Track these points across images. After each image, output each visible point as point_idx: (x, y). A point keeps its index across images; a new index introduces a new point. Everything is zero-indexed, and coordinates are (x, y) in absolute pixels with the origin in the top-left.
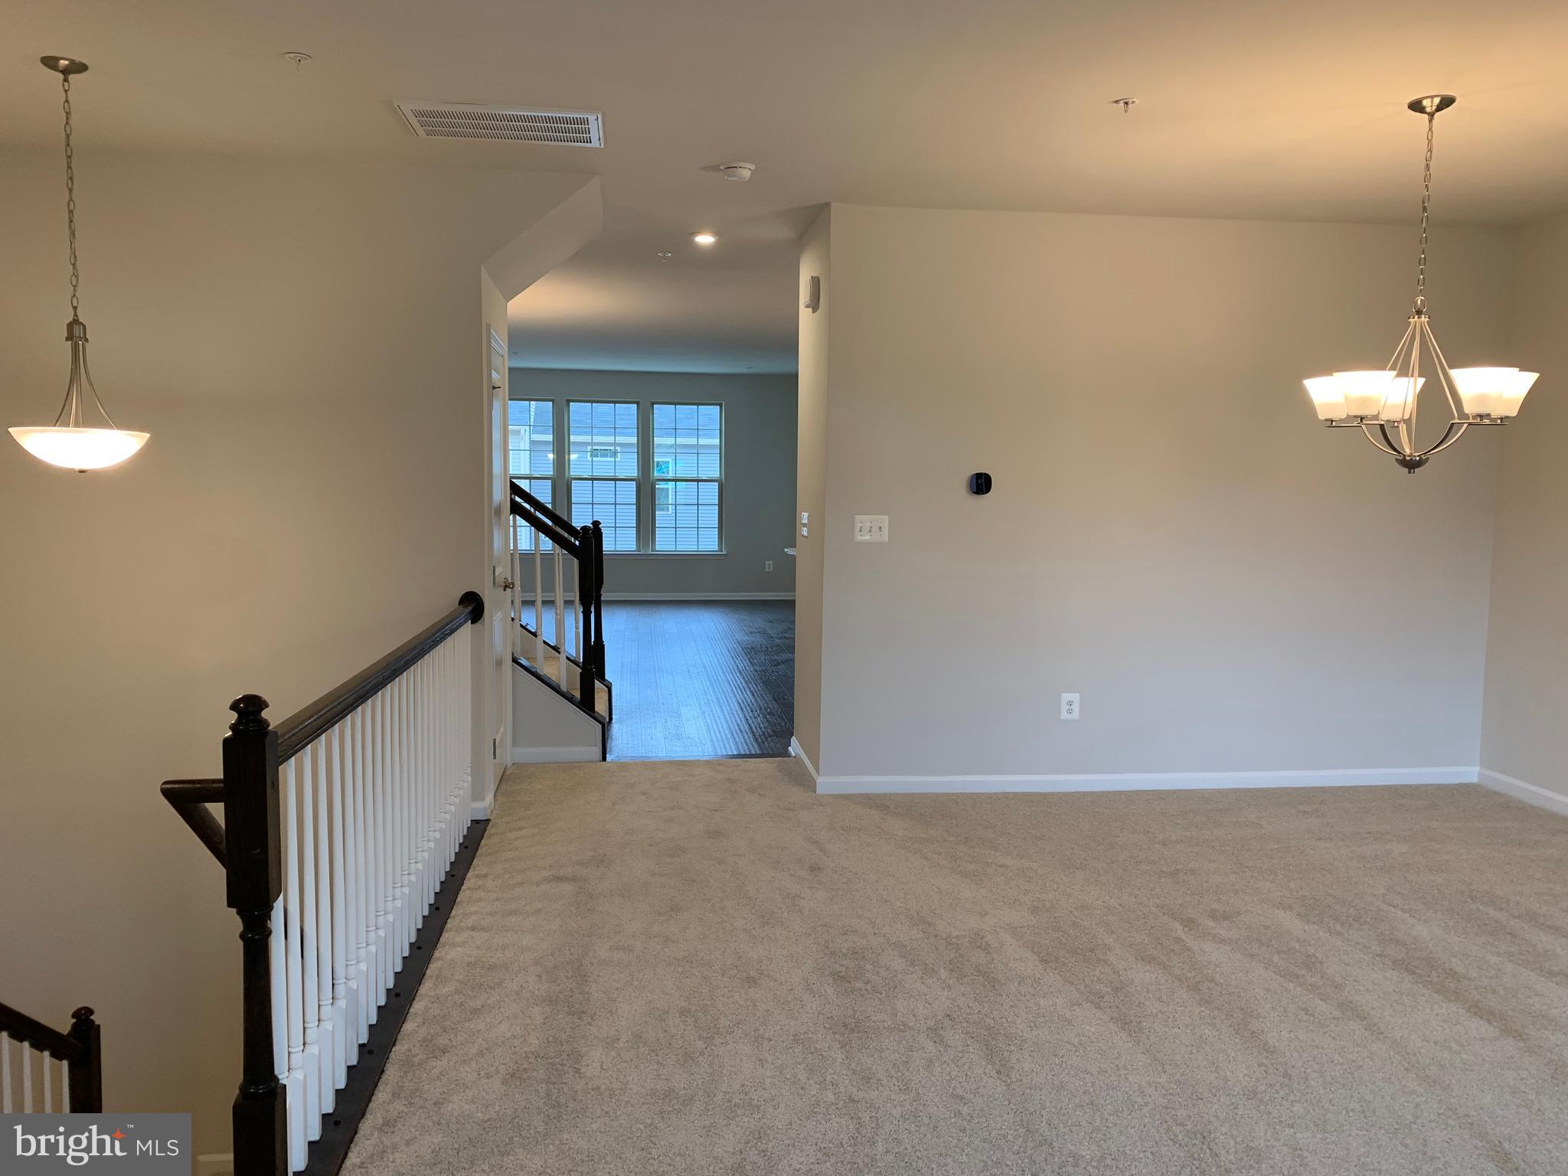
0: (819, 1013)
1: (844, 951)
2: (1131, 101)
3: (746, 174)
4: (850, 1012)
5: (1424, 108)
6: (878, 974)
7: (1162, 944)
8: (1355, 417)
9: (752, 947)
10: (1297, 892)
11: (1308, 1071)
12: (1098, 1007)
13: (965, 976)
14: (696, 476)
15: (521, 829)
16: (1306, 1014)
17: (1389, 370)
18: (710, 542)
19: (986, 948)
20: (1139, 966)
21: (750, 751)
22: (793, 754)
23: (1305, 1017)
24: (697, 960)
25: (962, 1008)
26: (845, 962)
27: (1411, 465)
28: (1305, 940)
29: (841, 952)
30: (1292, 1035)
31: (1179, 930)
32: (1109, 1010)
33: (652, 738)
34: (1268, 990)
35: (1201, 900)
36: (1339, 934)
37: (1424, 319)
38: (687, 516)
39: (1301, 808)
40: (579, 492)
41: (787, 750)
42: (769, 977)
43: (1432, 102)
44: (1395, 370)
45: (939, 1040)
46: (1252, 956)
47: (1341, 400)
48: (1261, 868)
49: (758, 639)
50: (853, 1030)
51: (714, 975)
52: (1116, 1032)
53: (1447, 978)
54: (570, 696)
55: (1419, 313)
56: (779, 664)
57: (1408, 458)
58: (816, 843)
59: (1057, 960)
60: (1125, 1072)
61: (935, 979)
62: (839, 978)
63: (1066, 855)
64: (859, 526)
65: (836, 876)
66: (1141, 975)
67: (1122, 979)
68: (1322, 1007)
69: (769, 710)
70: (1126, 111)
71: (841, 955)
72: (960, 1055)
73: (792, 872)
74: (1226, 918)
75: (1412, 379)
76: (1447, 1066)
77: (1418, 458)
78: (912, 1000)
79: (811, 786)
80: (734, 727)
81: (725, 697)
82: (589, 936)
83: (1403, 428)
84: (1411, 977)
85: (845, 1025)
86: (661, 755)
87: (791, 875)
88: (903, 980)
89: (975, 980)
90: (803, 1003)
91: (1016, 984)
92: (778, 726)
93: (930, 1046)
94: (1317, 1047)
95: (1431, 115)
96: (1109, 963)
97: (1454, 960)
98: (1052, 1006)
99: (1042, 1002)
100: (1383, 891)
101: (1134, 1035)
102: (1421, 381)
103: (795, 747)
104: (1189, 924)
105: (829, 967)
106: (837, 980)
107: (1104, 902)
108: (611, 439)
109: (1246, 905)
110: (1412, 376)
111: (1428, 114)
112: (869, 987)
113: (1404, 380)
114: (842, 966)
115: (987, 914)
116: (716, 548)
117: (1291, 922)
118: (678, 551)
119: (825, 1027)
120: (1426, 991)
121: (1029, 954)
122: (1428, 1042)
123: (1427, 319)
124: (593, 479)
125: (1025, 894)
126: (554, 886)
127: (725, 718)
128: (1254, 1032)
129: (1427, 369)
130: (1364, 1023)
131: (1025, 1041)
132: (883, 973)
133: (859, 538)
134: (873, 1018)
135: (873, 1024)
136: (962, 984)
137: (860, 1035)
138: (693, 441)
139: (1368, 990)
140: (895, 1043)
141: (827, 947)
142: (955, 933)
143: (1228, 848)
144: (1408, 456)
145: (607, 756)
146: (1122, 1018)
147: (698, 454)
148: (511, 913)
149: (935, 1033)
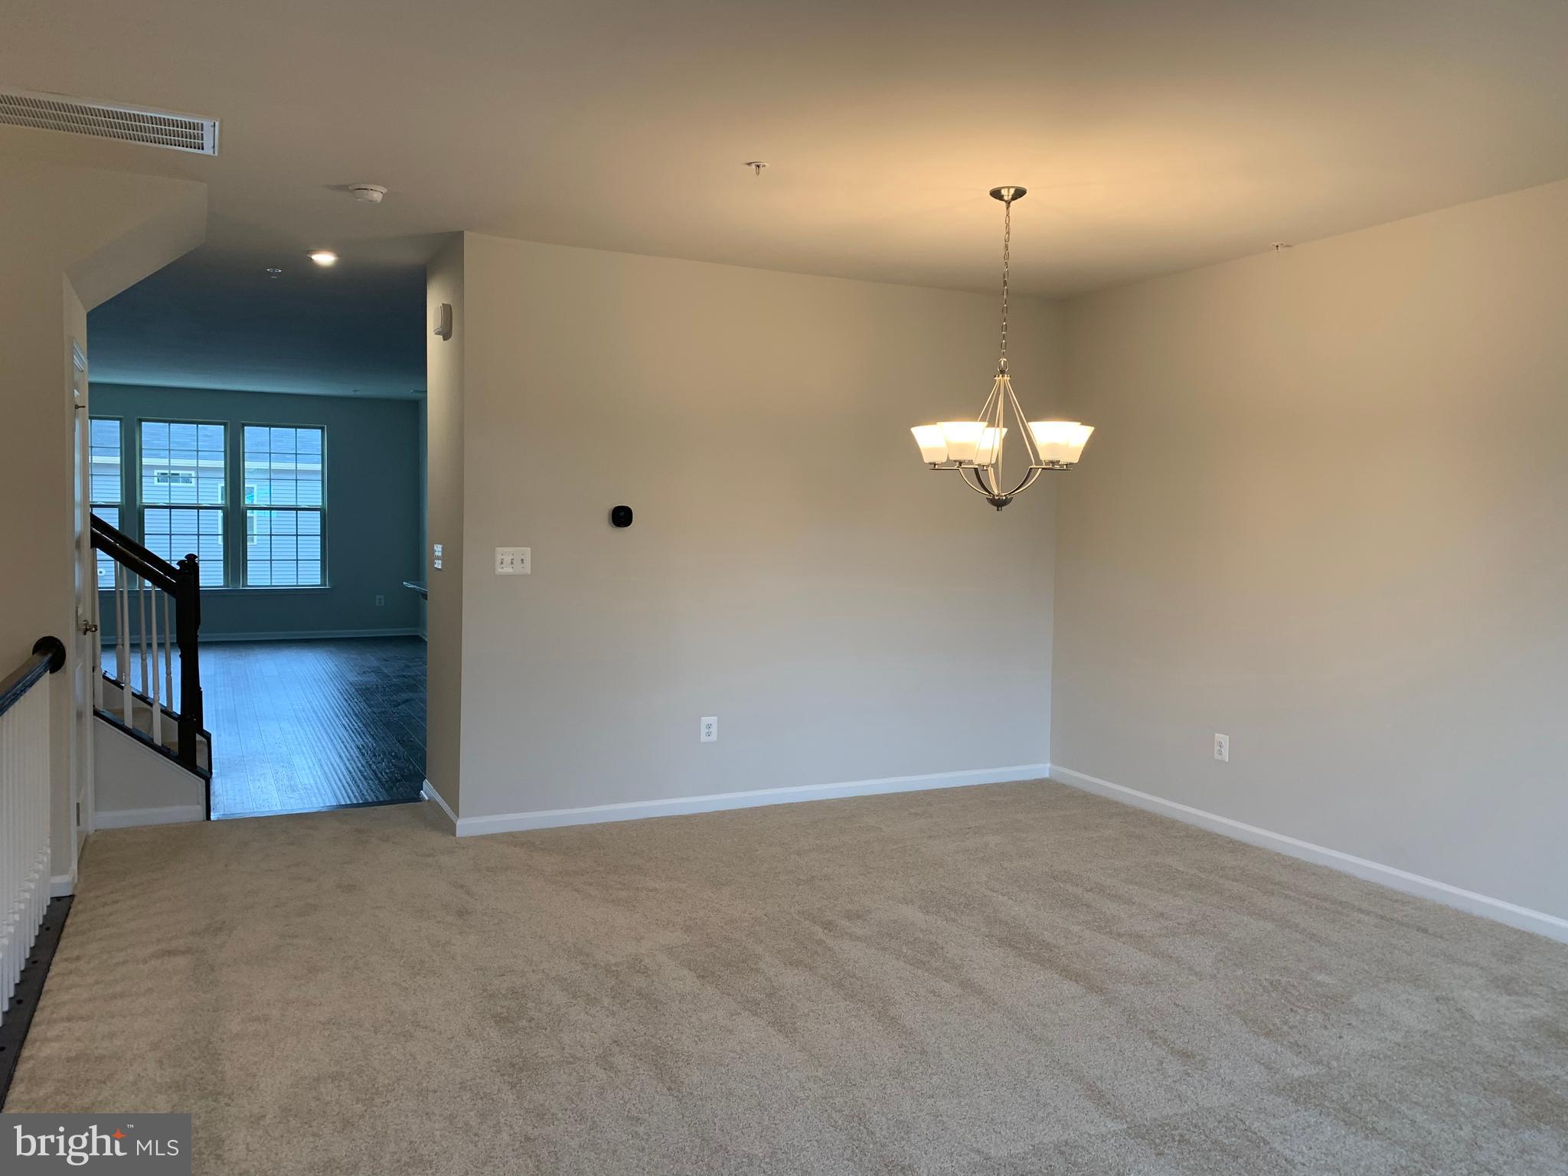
0: (485, 1057)
1: (503, 992)
2: (762, 164)
3: (377, 196)
4: (516, 1052)
5: (1003, 196)
6: (540, 1011)
7: (806, 948)
8: (955, 461)
9: (404, 1001)
10: (917, 887)
11: (941, 1045)
12: (756, 1014)
13: (628, 1001)
14: (295, 504)
15: (116, 902)
16: (934, 995)
17: (980, 421)
18: (311, 576)
19: (645, 972)
20: (788, 970)
21: (377, 797)
22: (427, 799)
23: (934, 999)
24: (344, 1021)
25: (627, 1033)
26: (506, 1003)
27: (999, 503)
28: (926, 930)
29: (501, 993)
30: (925, 1016)
31: (819, 932)
32: (766, 1015)
33: (262, 791)
34: (901, 978)
35: (836, 902)
36: (954, 920)
37: (1007, 378)
38: (284, 548)
39: (912, 811)
40: (153, 522)
41: (419, 794)
42: (426, 1027)
43: (1008, 192)
44: (985, 421)
45: (610, 1067)
46: (884, 949)
47: (943, 445)
48: (884, 868)
49: (372, 679)
50: (521, 1070)
51: (367, 1033)
52: (774, 1036)
53: (1042, 949)
54: (166, 751)
55: (1002, 372)
56: (399, 704)
57: (996, 498)
58: (462, 887)
59: (713, 973)
60: (786, 1071)
61: (599, 1008)
62: (500, 1020)
63: (712, 873)
64: (499, 558)
65: (486, 918)
66: (791, 978)
67: (775, 984)
68: (947, 988)
69: (393, 754)
70: (758, 174)
71: (500, 996)
72: (631, 1078)
73: (439, 919)
74: (859, 917)
75: (998, 429)
76: (1049, 1024)
77: (1004, 498)
78: (578, 1031)
79: (450, 829)
80: (357, 774)
81: (343, 742)
82: (214, 1011)
83: (991, 470)
84: (1014, 952)
85: (513, 1065)
86: (276, 809)
87: (439, 922)
88: (566, 1013)
89: (637, 1003)
90: (466, 1050)
91: (677, 1002)
92: (406, 771)
93: (601, 1074)
94: (946, 1023)
95: (1008, 203)
96: (761, 971)
97: (1046, 933)
98: (713, 1018)
99: (704, 1017)
100: (985, 879)
101: (790, 1035)
102: (1005, 430)
103: (428, 791)
104: (828, 926)
105: (490, 1010)
106: (499, 1022)
107: (751, 914)
108: (193, 463)
109: (874, 902)
110: (998, 426)
111: (1006, 201)
112: (533, 1024)
113: (992, 430)
114: (502, 1007)
115: (642, 938)
116: (318, 581)
117: (911, 913)
118: (274, 586)
119: (492, 1070)
120: (1027, 963)
121: (686, 972)
122: (1032, 1006)
123: (1009, 378)
124: (170, 507)
125: (677, 915)
126: (166, 962)
127: (345, 764)
128: (893, 1018)
129: (1010, 421)
130: (981, 996)
131: (691, 1055)
132: (545, 1009)
133: (499, 570)
134: (541, 1055)
135: (541, 1061)
136: (626, 1009)
137: (529, 1073)
138: (291, 466)
139: (981, 968)
140: (565, 1076)
141: (485, 990)
142: (613, 961)
143: (854, 852)
144: (997, 496)
145: (212, 814)
146: (778, 1021)
147: (297, 480)
148: (114, 997)
149: (605, 1060)
